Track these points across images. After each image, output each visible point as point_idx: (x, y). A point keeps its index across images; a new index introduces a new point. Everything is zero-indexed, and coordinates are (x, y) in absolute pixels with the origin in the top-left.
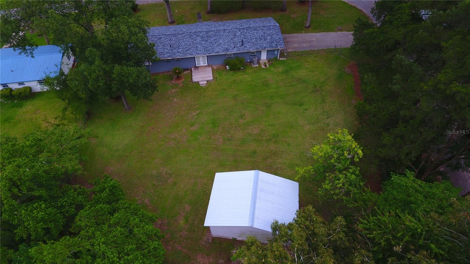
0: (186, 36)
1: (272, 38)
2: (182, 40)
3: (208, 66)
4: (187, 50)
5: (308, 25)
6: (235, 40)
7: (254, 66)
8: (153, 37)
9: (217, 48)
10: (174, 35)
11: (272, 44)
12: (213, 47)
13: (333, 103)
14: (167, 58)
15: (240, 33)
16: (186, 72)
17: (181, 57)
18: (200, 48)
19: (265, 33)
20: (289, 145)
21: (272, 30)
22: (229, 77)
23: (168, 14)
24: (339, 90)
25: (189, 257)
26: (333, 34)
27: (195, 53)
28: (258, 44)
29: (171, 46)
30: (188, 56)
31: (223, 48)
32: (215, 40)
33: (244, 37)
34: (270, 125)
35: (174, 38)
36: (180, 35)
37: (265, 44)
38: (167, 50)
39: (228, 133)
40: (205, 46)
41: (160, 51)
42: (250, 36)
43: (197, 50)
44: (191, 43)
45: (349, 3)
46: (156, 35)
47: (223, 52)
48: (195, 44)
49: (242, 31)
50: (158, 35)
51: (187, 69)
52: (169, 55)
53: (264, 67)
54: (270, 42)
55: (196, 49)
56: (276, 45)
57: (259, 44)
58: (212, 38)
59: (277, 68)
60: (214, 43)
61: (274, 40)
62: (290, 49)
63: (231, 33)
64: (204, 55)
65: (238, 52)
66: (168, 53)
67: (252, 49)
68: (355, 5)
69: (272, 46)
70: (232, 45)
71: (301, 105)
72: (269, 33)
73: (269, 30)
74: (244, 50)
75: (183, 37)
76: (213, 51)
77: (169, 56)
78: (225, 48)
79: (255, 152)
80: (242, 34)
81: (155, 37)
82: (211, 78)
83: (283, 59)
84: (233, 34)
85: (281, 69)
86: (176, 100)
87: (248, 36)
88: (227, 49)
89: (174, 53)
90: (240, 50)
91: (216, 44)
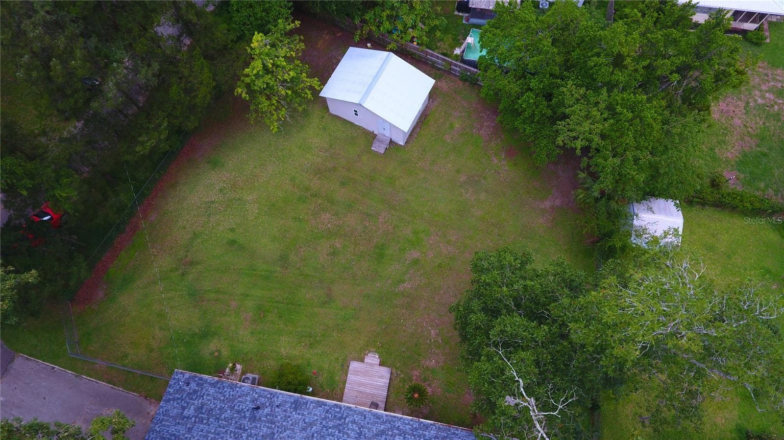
1: (184, 408)
6: (265, 429)
7: (257, 376)
9: (316, 418)
11: (194, 390)
12: (324, 422)
13: (184, 227)
14: (431, 424)
18: (353, 430)
22: (316, 360)
24: (154, 250)
27: (368, 419)
30: (387, 415)
31: (303, 415)
33: (241, 432)
37: (208, 395)
42: (226, 431)
43: (362, 427)
52: (427, 433)
53: (238, 366)
54: (194, 397)
55: (361, 432)
56: (187, 385)
57: (222, 398)
60: (316, 435)
61: (182, 400)
65: (276, 393)
67: (243, 388)
69: (198, 384)
70: (279, 417)
71: (233, 242)
74: (262, 392)
76: (327, 412)
77: (427, 427)
78: (298, 412)
82: (354, 365)
86: (432, 332)
87: (231, 431)
88: (295, 409)
89: (414, 436)
90: (269, 396)
91: (313, 429)
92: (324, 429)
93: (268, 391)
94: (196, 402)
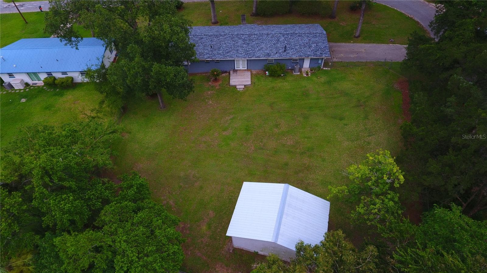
0: (228, 38)
1: (317, 46)
2: (223, 41)
3: (248, 70)
4: (228, 53)
5: (357, 34)
6: (278, 45)
7: (295, 74)
8: (194, 37)
9: (258, 52)
10: (215, 36)
11: (316, 52)
12: (254, 51)
13: (377, 120)
14: (207, 59)
15: (283, 38)
16: (224, 75)
17: (221, 59)
18: (241, 51)
19: (310, 40)
20: (324, 160)
21: (319, 38)
22: (269, 83)
23: (212, 14)
24: (385, 107)
25: (208, 265)
26: (384, 46)
27: (235, 55)
28: (301, 51)
29: (211, 47)
30: (227, 58)
31: (264, 52)
32: (257, 44)
33: (288, 43)
34: (305, 138)
35: (215, 39)
36: (222, 36)
37: (310, 52)
38: (207, 51)
39: (261, 142)
40: (246, 50)
41: (200, 51)
42: (294, 42)
43: (237, 53)
44: (232, 45)
45: (405, 14)
46: (198, 35)
47: (264, 56)
48: (236, 47)
49: (286, 36)
50: (200, 34)
51: (226, 72)
53: (305, 76)
54: (315, 50)
55: (237, 51)
56: (321, 53)
58: (254, 41)
59: (320, 78)
60: (256, 47)
61: (320, 48)
62: (335, 59)
63: (274, 38)
64: (244, 58)
65: (279, 57)
66: (208, 53)
67: (295, 56)
68: (412, 16)
69: (316, 54)
70: (274, 50)
71: (341, 119)
72: (315, 40)
73: (315, 38)
74: (286, 56)
75: (225, 38)
76: (254, 55)
77: (209, 57)
79: (286, 164)
80: (285, 40)
81: (197, 37)
82: (249, 83)
83: (327, 69)
84: (277, 39)
85: (323, 79)
86: (211, 103)
87: (292, 42)
88: (268, 54)
89: (214, 54)
90: (282, 56)
91: (258, 49)
92: (253, 49)
93: (283, 57)
94: (313, 49)
